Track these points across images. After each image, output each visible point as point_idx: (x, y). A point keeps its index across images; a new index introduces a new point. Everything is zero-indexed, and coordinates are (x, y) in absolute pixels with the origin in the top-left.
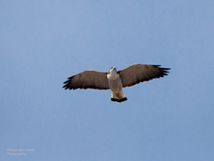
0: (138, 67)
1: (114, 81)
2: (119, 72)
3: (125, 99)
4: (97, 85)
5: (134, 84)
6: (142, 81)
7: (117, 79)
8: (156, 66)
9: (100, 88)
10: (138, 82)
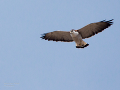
0: (91, 25)
1: (75, 37)
2: (78, 31)
3: (87, 45)
4: (65, 39)
5: (90, 36)
6: (97, 33)
7: (77, 36)
8: (102, 22)
9: (68, 41)
10: (94, 34)
